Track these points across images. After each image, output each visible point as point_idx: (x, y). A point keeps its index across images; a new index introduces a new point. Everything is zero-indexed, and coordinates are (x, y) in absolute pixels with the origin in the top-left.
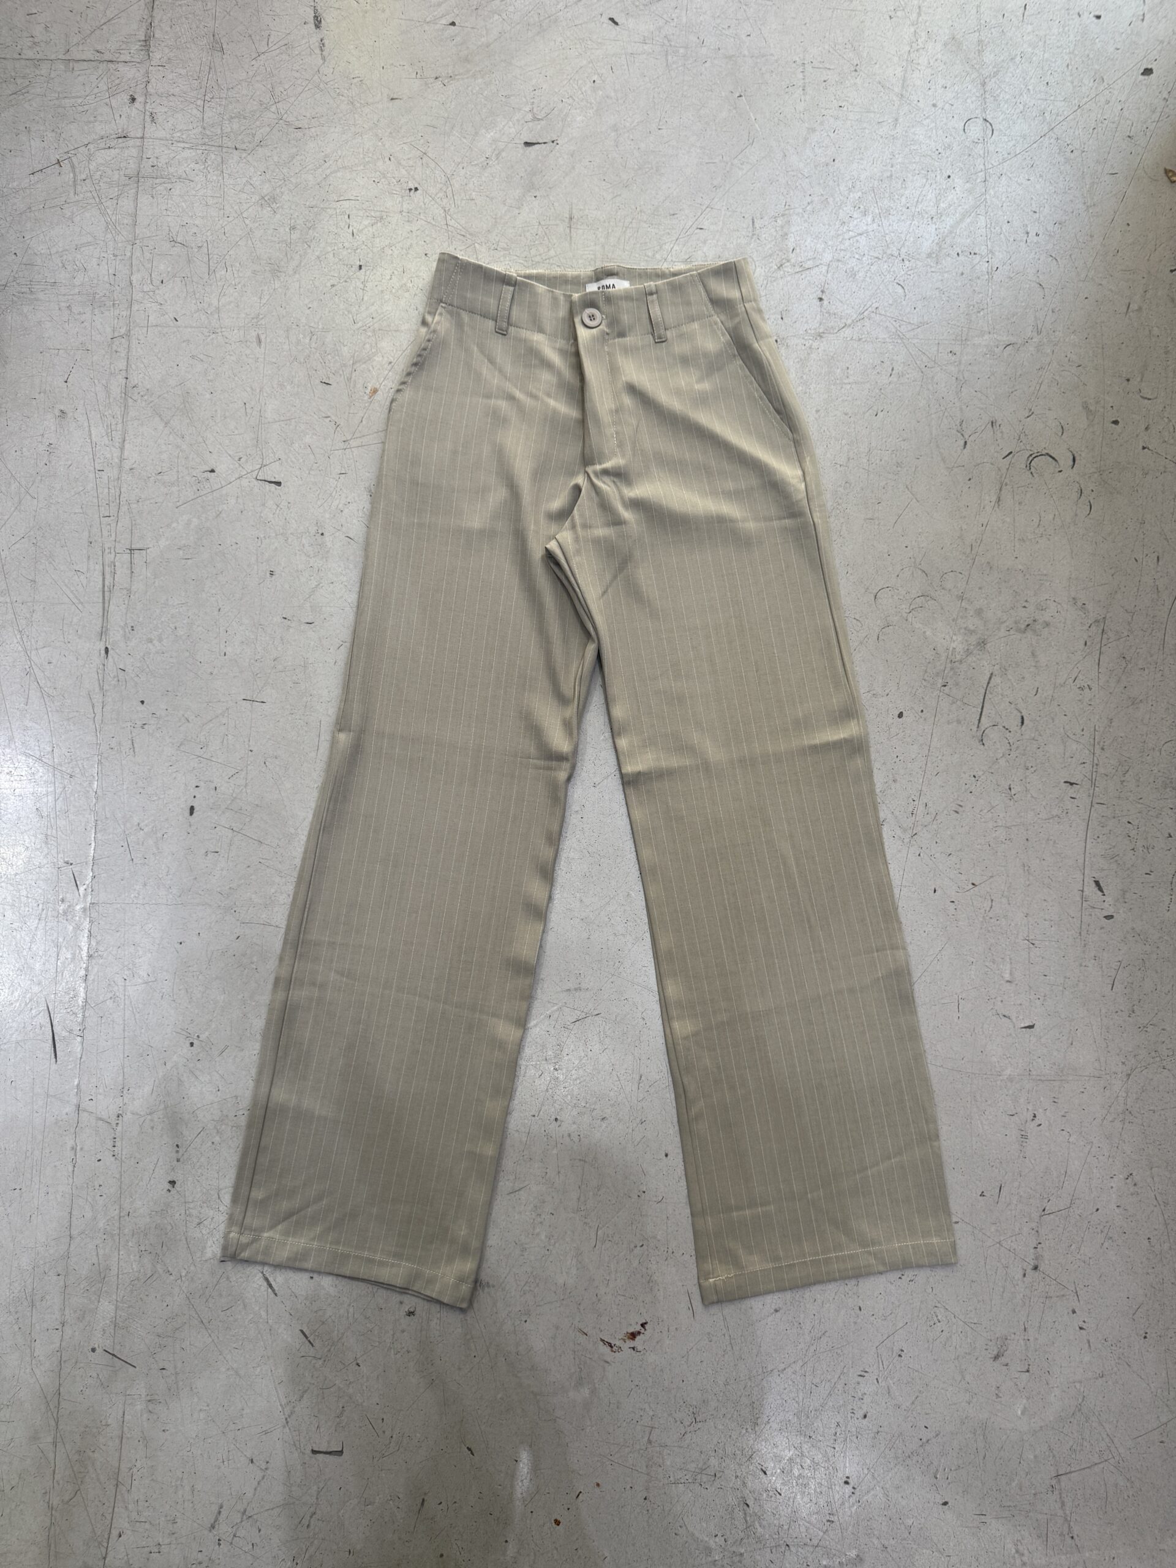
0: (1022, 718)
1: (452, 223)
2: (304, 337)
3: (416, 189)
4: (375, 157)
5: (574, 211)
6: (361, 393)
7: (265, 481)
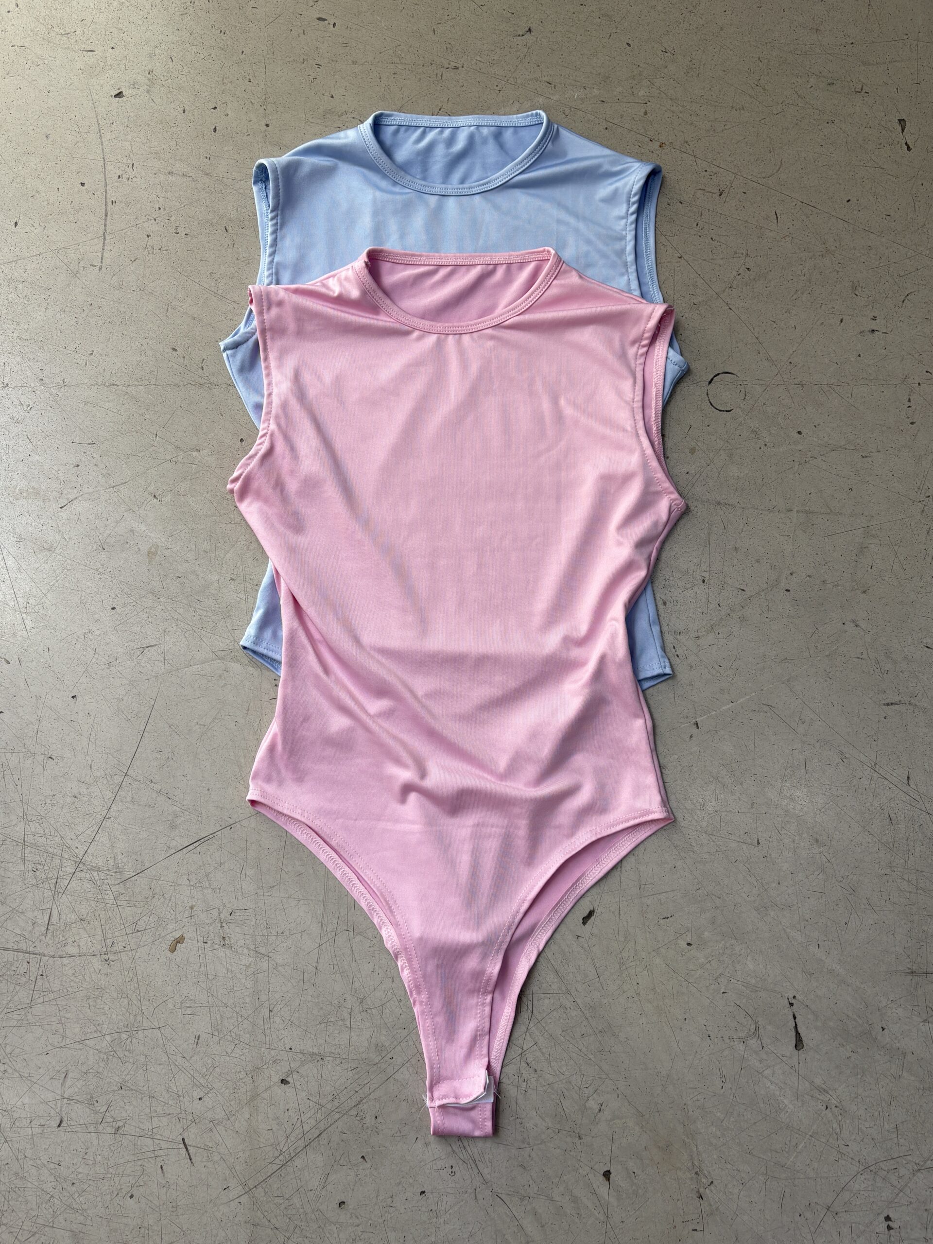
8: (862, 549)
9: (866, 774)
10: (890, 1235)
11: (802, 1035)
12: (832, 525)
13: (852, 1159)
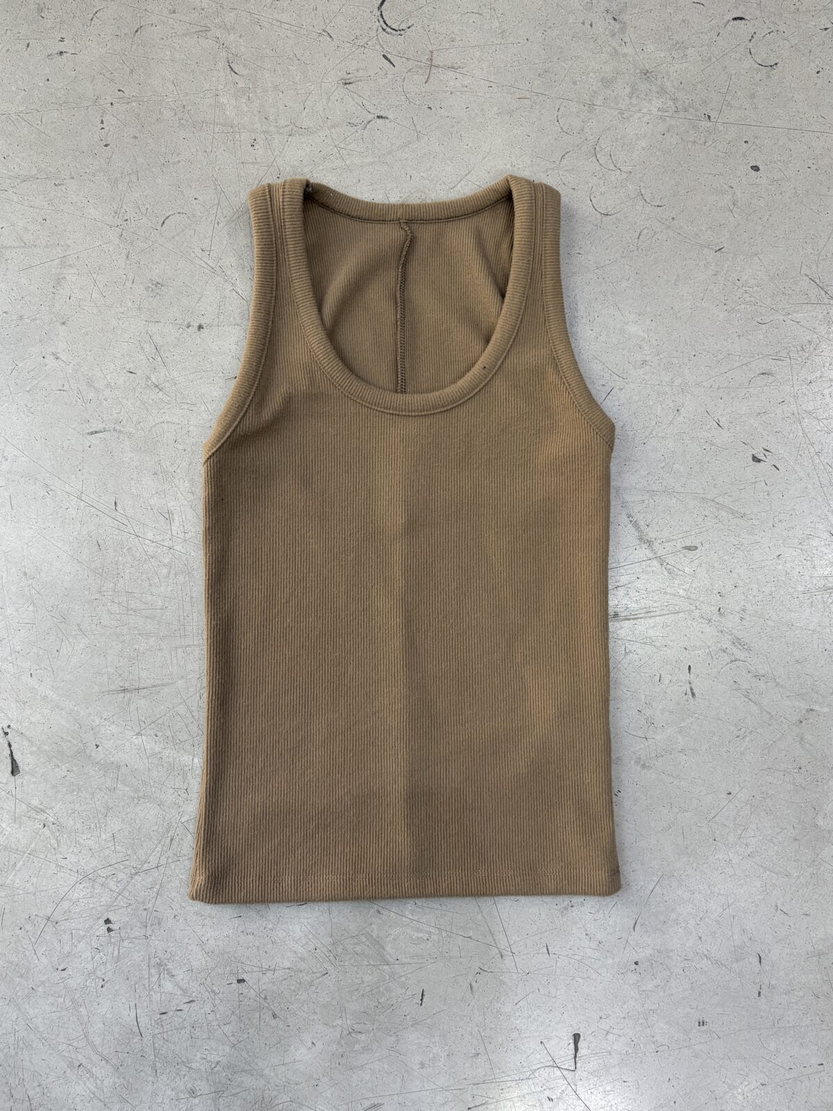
0: (735, 19)
1: (153, 860)
2: (357, 1042)
3: (108, 921)
4: (64, 991)
5: (113, 687)
6: (430, 944)
7: (575, 1057)
8: (59, 280)
9: (73, 504)
10: (110, 936)
11: (17, 761)
12: (27, 258)
13: (71, 870)
